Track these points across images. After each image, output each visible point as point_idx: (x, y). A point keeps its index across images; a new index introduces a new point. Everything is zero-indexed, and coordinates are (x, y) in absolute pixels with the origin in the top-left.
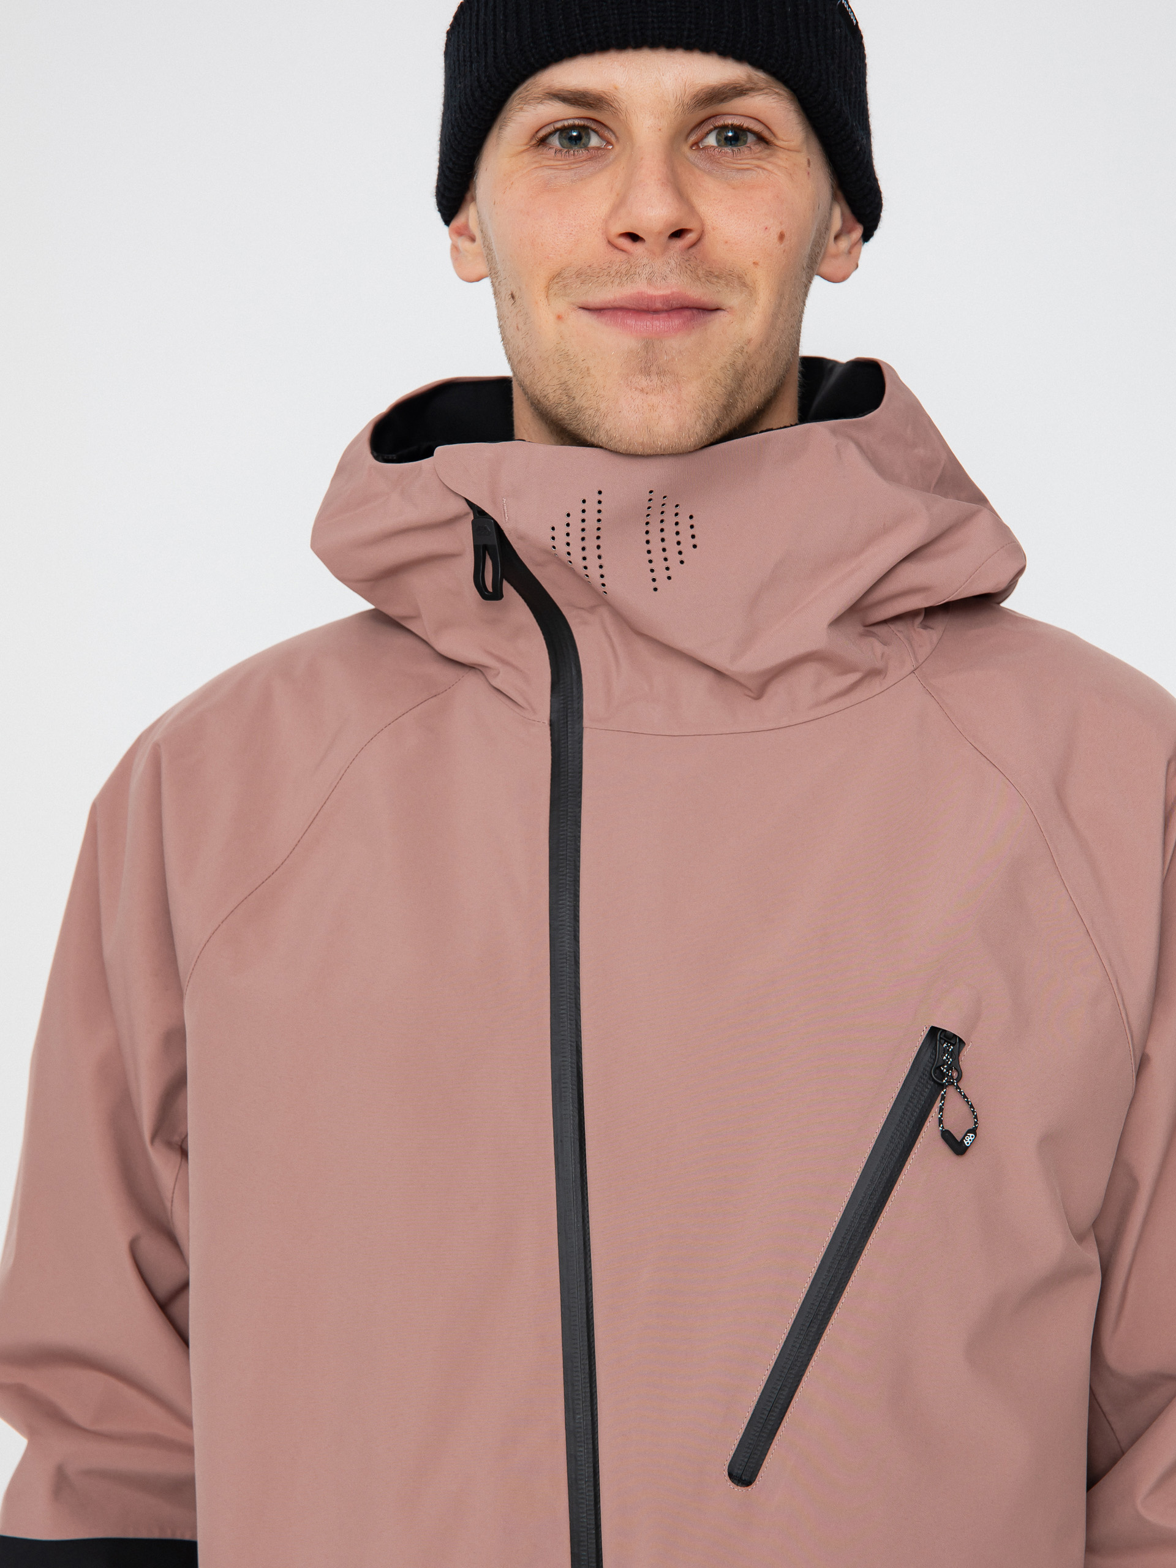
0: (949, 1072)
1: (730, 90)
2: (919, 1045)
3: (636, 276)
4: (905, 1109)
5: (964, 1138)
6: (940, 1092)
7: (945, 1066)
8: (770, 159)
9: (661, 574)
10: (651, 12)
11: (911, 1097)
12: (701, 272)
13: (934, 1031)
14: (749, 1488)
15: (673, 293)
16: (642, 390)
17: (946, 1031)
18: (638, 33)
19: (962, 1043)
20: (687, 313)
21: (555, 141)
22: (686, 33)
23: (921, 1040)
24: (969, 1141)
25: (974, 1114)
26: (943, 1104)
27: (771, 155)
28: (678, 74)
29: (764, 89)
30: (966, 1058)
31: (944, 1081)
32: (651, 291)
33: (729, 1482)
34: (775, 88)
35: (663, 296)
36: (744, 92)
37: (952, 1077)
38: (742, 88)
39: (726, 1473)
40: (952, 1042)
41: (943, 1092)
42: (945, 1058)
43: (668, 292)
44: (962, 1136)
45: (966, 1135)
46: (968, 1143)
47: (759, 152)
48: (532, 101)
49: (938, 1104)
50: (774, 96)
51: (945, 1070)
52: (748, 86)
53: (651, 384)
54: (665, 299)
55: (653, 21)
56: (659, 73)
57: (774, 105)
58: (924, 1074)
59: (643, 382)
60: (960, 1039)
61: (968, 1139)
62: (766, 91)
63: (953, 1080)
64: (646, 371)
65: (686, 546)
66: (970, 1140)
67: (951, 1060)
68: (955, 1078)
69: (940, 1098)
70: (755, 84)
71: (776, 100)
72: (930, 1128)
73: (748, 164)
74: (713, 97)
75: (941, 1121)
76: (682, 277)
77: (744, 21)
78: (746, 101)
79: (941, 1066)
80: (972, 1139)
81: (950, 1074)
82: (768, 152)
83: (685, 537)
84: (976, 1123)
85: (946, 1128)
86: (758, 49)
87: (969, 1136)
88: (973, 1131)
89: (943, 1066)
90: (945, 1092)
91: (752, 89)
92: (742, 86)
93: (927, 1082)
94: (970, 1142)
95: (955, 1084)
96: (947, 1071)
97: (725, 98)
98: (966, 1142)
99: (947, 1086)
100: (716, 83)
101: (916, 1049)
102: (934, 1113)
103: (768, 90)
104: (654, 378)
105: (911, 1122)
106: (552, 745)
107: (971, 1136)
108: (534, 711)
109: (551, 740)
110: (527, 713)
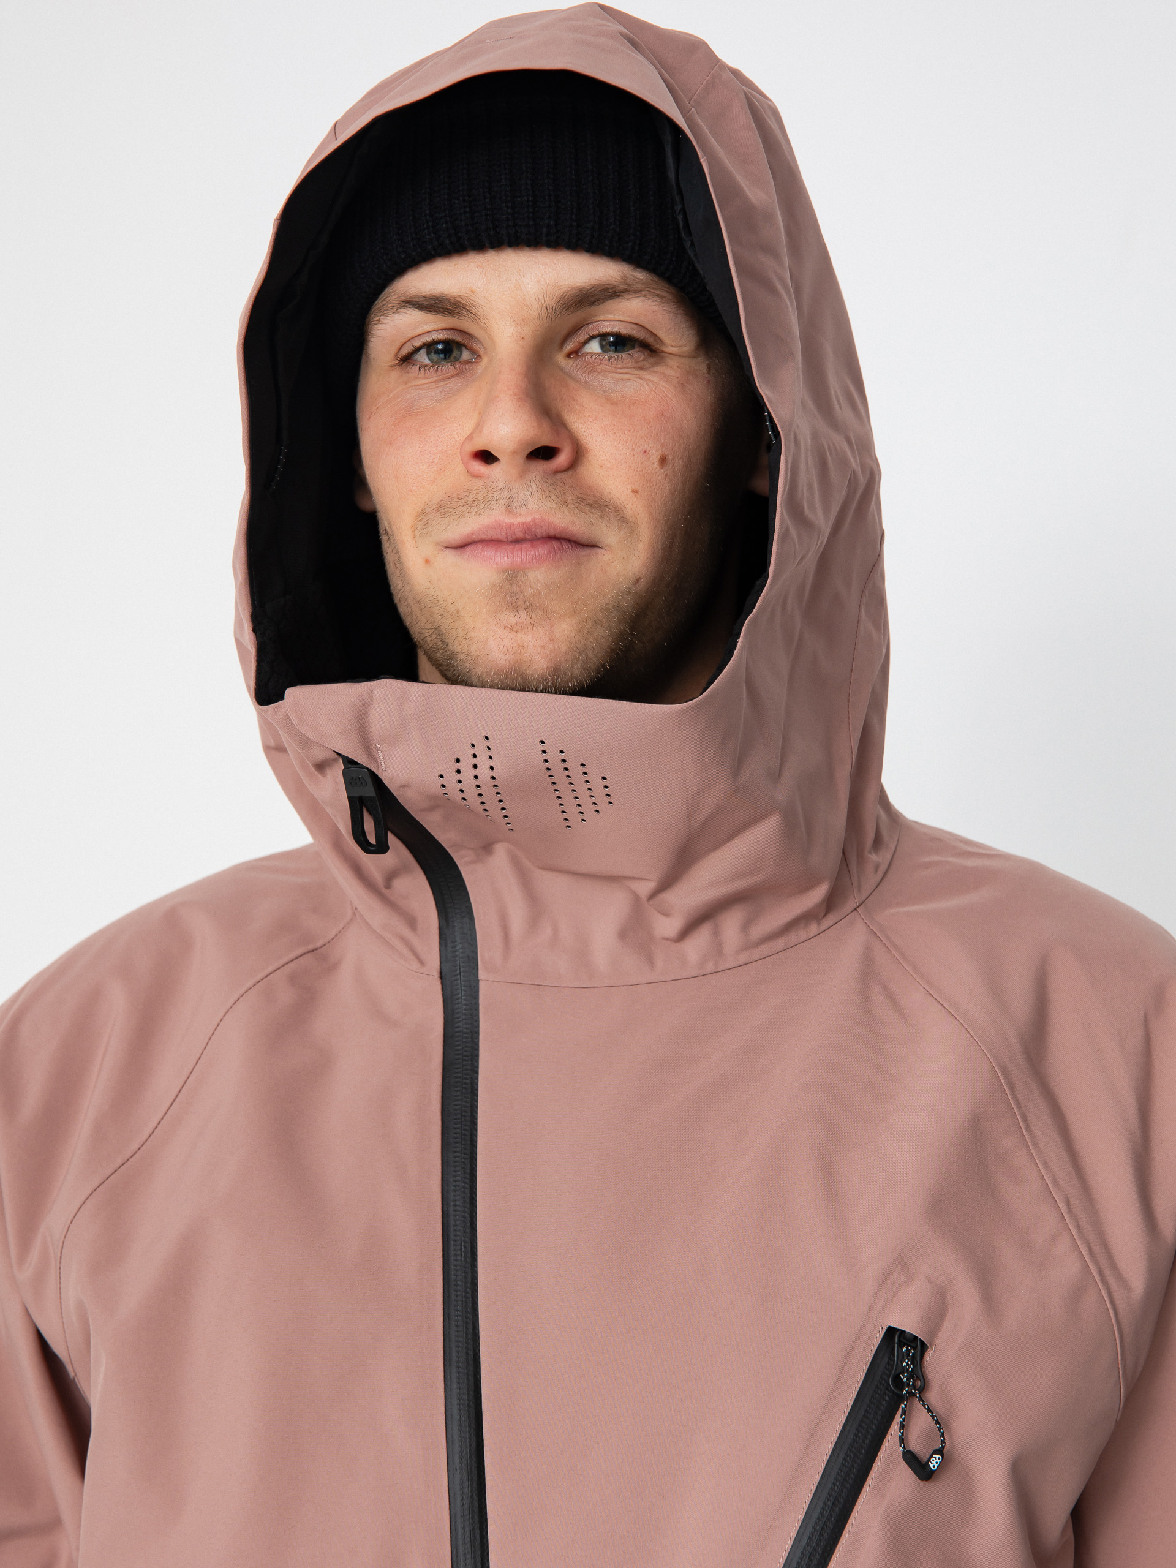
0: (910, 1381)
1: (601, 291)
2: (874, 1349)
3: (493, 502)
4: (860, 1425)
5: (929, 1460)
6: (900, 1405)
7: (906, 1374)
8: (656, 369)
10: (505, 209)
11: (866, 1411)
12: (570, 498)
13: (891, 1332)
15: (533, 520)
16: (511, 628)
17: (904, 1332)
18: (492, 232)
19: (924, 1346)
20: (555, 544)
21: (423, 357)
22: (544, 230)
23: (876, 1342)
24: (935, 1464)
25: (940, 1432)
26: (904, 1420)
27: (657, 364)
28: (540, 275)
29: (641, 291)
30: (931, 1363)
31: (905, 1392)
32: (509, 520)
34: (656, 289)
35: (523, 524)
36: (618, 294)
37: (914, 1386)
38: (614, 290)
40: (912, 1345)
41: (903, 1406)
42: (905, 1364)
43: (528, 519)
44: (927, 1459)
45: (931, 1456)
46: (934, 1467)
47: (643, 360)
48: (388, 311)
49: (898, 1419)
50: (655, 299)
51: (905, 1379)
52: (622, 287)
53: (520, 620)
54: (527, 528)
55: (508, 219)
56: (520, 274)
57: (656, 308)
58: (881, 1384)
59: (512, 619)
60: (922, 1342)
61: (934, 1462)
62: (643, 293)
63: (915, 1390)
64: (513, 606)
66: (937, 1463)
67: (912, 1366)
68: (917, 1388)
69: (900, 1412)
70: (630, 285)
71: (657, 303)
72: (890, 1445)
73: (626, 373)
74: (582, 300)
75: (902, 1440)
76: (544, 503)
77: (612, 214)
78: (622, 304)
79: (900, 1373)
80: (938, 1461)
81: (911, 1384)
82: (652, 360)
84: (943, 1442)
85: (908, 1448)
86: (630, 244)
87: (935, 1458)
88: (940, 1451)
89: (903, 1373)
90: (906, 1406)
91: (627, 291)
92: (614, 287)
93: (885, 1393)
94: (936, 1465)
95: (918, 1395)
96: (907, 1380)
97: (598, 300)
98: (931, 1466)
99: (907, 1398)
100: (584, 284)
101: (871, 1354)
102: (894, 1430)
103: (647, 293)
104: (523, 613)
105: (867, 1441)
106: (444, 1001)
107: (937, 1458)
108: (422, 963)
109: (443, 995)
110: (415, 965)
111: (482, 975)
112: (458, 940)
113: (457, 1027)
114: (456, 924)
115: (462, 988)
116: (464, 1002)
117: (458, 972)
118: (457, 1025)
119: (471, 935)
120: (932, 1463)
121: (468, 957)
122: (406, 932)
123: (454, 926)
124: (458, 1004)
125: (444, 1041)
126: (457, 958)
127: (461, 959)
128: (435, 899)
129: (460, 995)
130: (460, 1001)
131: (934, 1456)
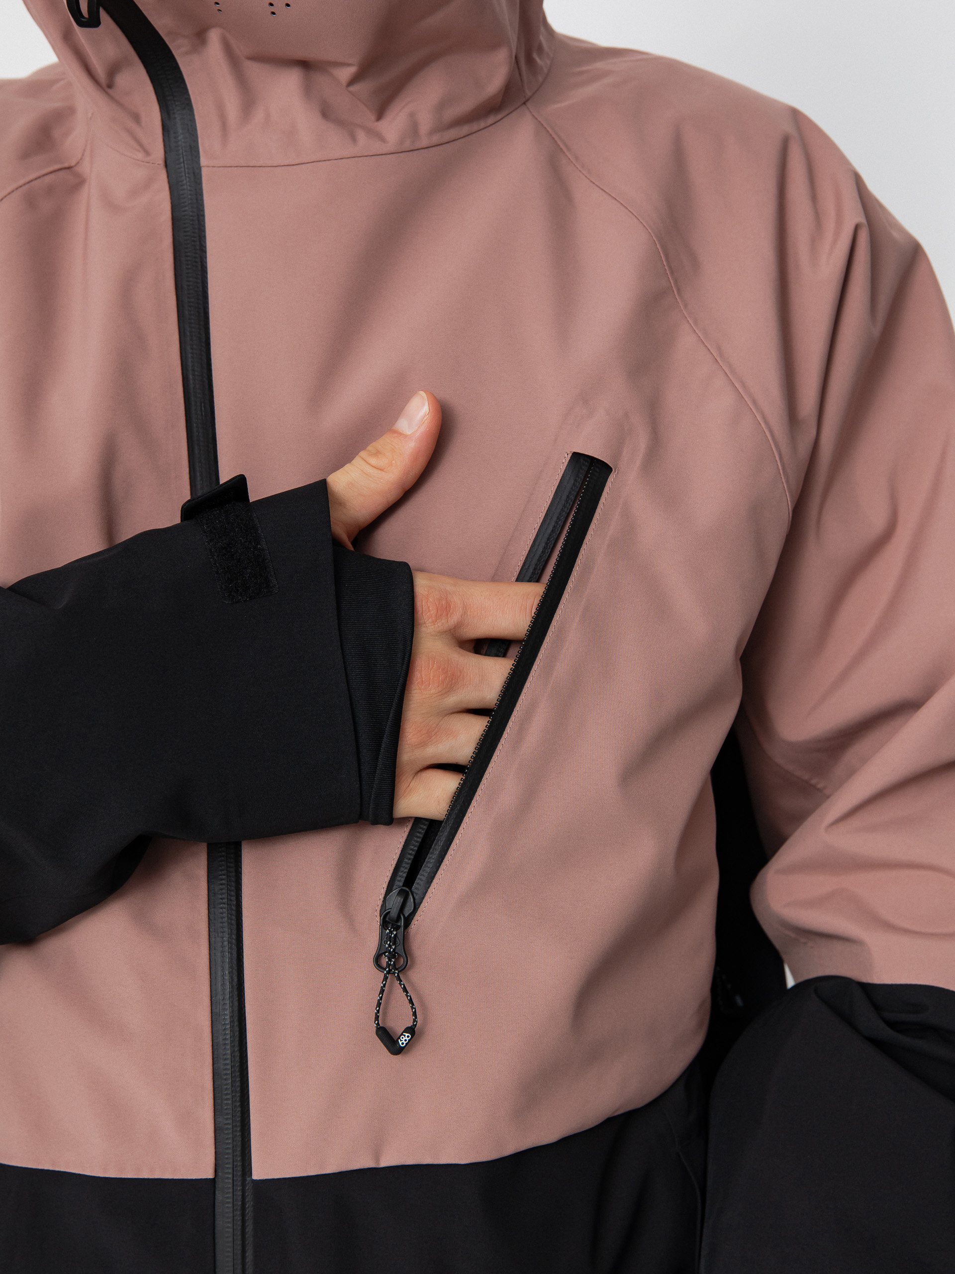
2: (561, 472)
4: (548, 540)
5: (401, 1037)
11: (554, 527)
13: (576, 457)
19: (608, 468)
23: (563, 467)
24: (404, 1041)
25: (413, 1012)
44: (398, 1035)
45: (402, 1034)
46: (403, 1044)
60: (607, 465)
61: (404, 1040)
66: (406, 1040)
80: (408, 1039)
84: (415, 1023)
87: (405, 1035)
88: (410, 1030)
94: (405, 1043)
98: (400, 1043)
106: (170, 188)
107: (406, 1036)
108: (147, 153)
109: (169, 182)
110: (140, 155)
111: (203, 161)
112: (180, 131)
113: (184, 211)
114: (176, 116)
115: (187, 175)
116: (189, 188)
117: (182, 160)
118: (183, 209)
119: (191, 126)
120: (401, 1041)
121: (190, 146)
122: (131, 124)
123: (175, 118)
124: (184, 189)
125: (173, 224)
126: (180, 148)
127: (183, 148)
128: (156, 93)
129: (185, 182)
130: (185, 187)
131: (404, 1034)
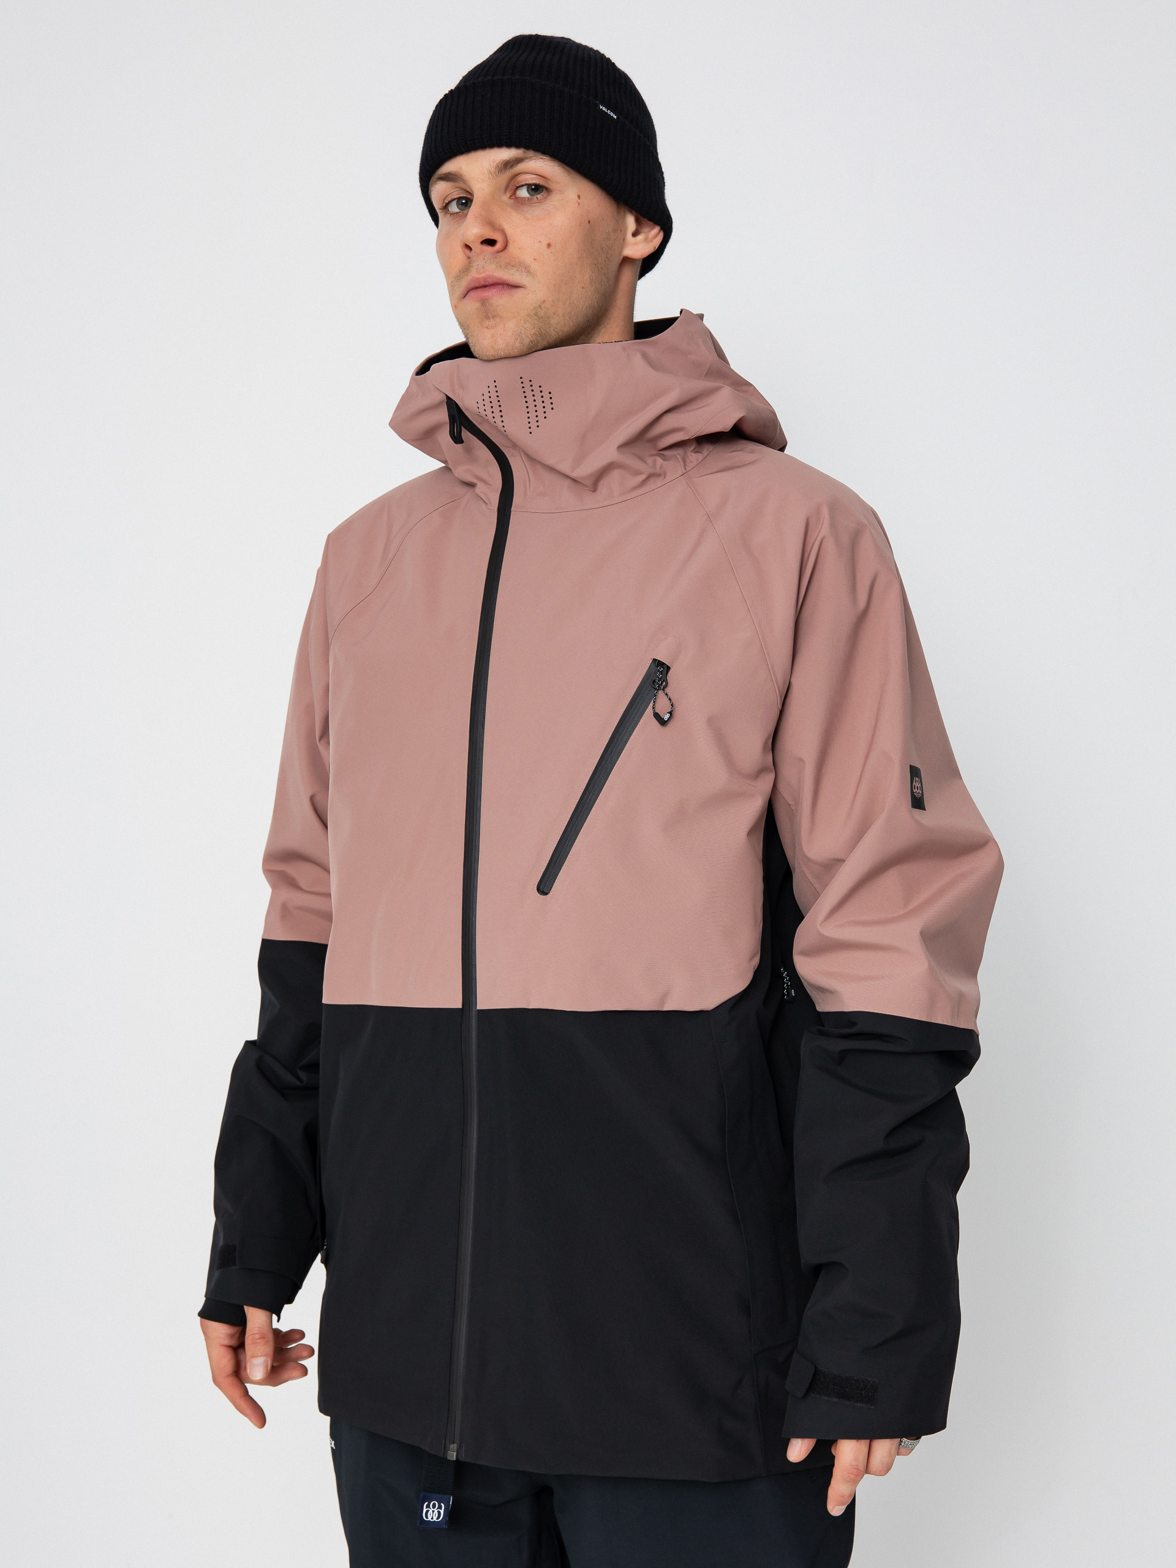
3: (471, 268)
5: (666, 717)
6: (655, 693)
7: (659, 680)
9: (534, 424)
12: (503, 263)
13: (655, 662)
14: (547, 896)
15: (487, 275)
16: (488, 328)
17: (661, 661)
19: (668, 668)
21: (454, 206)
23: (648, 667)
25: (672, 704)
26: (656, 700)
30: (671, 676)
31: (658, 688)
32: (478, 276)
33: (539, 895)
35: (483, 277)
39: (536, 889)
40: (664, 667)
42: (659, 675)
43: (485, 274)
44: (663, 716)
45: (667, 715)
46: (668, 719)
49: (653, 700)
53: (490, 323)
54: (485, 279)
59: (487, 323)
60: (668, 665)
63: (663, 687)
64: (487, 318)
65: (548, 409)
66: (669, 717)
67: (663, 676)
69: (654, 696)
72: (648, 713)
75: (653, 708)
76: (490, 266)
79: (657, 680)
83: (547, 404)
84: (673, 708)
85: (656, 711)
87: (669, 715)
88: (671, 712)
90: (658, 694)
93: (651, 688)
95: (664, 689)
96: (660, 683)
99: (659, 690)
101: (646, 670)
102: (651, 705)
104: (491, 320)
105: (639, 709)
